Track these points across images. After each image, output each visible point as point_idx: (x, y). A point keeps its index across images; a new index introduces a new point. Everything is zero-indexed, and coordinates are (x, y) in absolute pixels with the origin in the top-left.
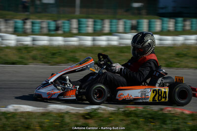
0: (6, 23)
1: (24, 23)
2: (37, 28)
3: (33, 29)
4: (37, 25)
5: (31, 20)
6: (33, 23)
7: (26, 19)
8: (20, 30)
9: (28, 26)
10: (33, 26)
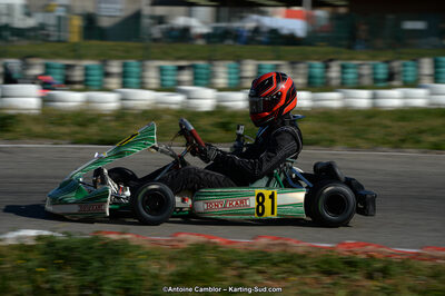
0: (293, 68)
1: (327, 67)
2: (351, 76)
3: (343, 79)
4: (351, 70)
5: (339, 62)
6: (343, 67)
7: (331, 60)
8: (318, 81)
9: (334, 72)
10: (343, 73)
